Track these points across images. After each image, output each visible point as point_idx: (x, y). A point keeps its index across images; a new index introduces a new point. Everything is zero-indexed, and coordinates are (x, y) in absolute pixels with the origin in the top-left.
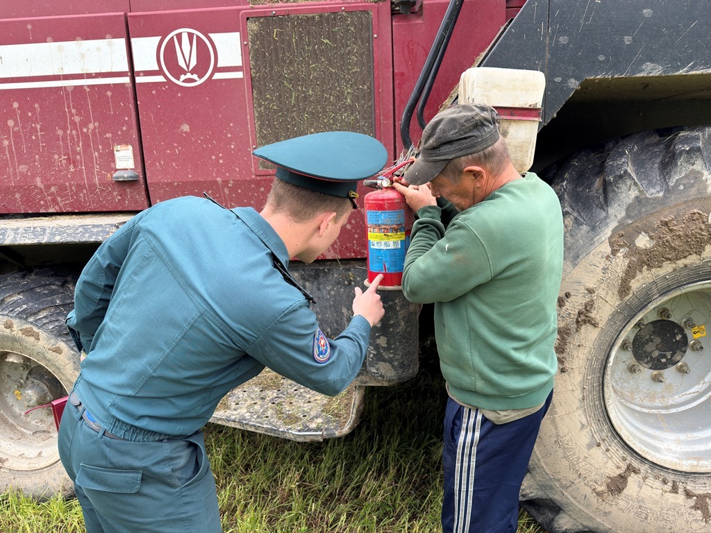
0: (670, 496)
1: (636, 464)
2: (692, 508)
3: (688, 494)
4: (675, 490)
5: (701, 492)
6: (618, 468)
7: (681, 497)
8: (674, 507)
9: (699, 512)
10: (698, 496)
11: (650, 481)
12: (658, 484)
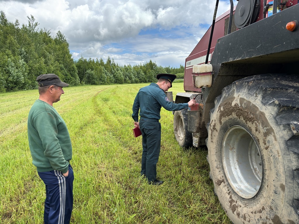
0: (227, 194)
1: (225, 180)
2: (229, 201)
3: (231, 197)
4: (229, 194)
5: (233, 199)
6: (221, 178)
7: (228, 197)
8: (226, 198)
9: (230, 203)
10: (232, 199)
11: (226, 187)
12: (227, 189)
